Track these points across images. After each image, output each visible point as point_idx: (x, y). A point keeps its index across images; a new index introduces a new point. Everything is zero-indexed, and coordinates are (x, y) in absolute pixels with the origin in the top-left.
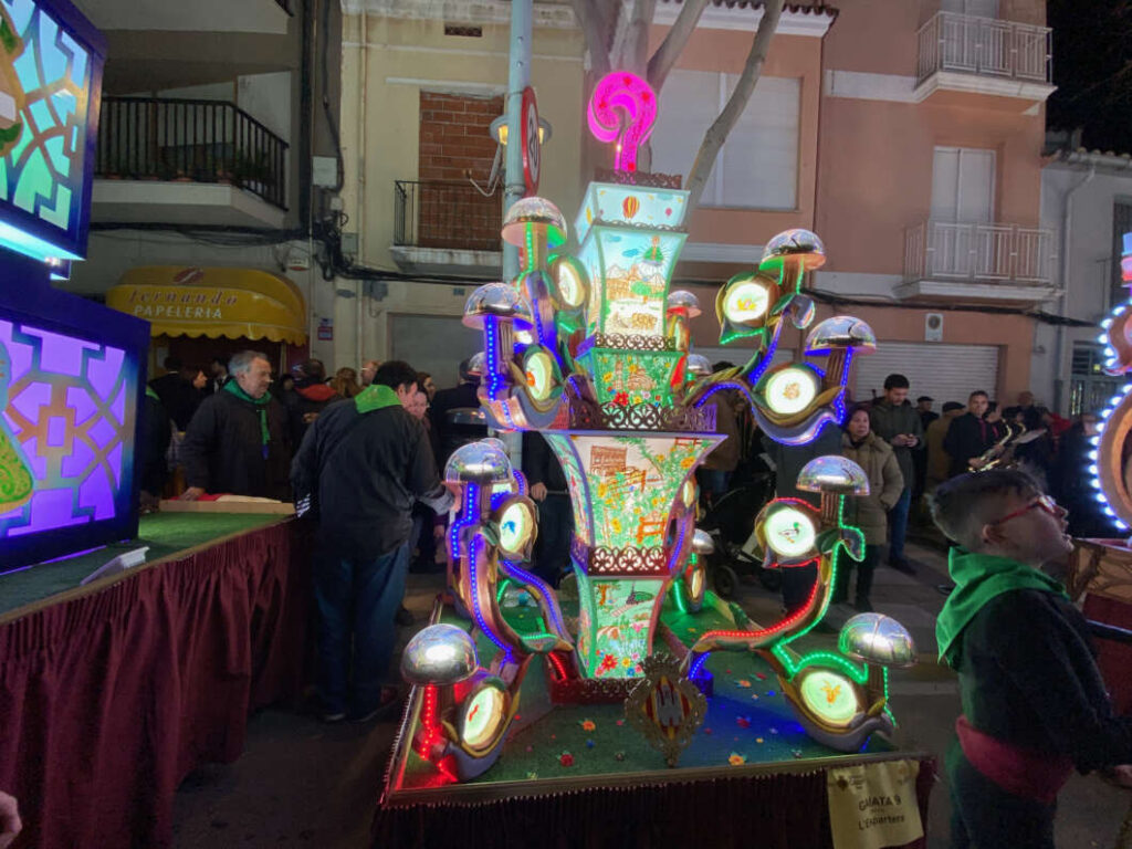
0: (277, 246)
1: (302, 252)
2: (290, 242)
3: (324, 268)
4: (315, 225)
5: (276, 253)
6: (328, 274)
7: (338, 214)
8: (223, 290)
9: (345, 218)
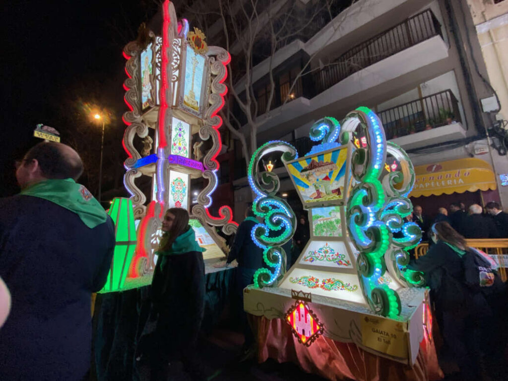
0: (466, 146)
1: (483, 146)
2: (474, 142)
3: (499, 150)
4: (488, 130)
5: (466, 149)
6: (502, 151)
7: (500, 122)
8: (461, 170)
9: (505, 123)
